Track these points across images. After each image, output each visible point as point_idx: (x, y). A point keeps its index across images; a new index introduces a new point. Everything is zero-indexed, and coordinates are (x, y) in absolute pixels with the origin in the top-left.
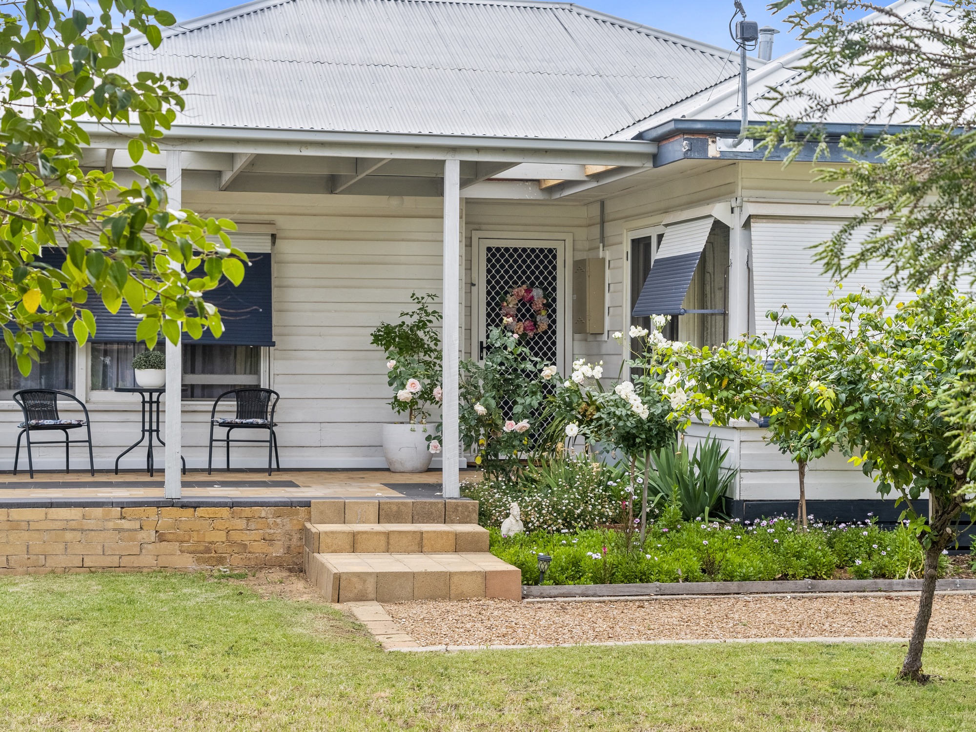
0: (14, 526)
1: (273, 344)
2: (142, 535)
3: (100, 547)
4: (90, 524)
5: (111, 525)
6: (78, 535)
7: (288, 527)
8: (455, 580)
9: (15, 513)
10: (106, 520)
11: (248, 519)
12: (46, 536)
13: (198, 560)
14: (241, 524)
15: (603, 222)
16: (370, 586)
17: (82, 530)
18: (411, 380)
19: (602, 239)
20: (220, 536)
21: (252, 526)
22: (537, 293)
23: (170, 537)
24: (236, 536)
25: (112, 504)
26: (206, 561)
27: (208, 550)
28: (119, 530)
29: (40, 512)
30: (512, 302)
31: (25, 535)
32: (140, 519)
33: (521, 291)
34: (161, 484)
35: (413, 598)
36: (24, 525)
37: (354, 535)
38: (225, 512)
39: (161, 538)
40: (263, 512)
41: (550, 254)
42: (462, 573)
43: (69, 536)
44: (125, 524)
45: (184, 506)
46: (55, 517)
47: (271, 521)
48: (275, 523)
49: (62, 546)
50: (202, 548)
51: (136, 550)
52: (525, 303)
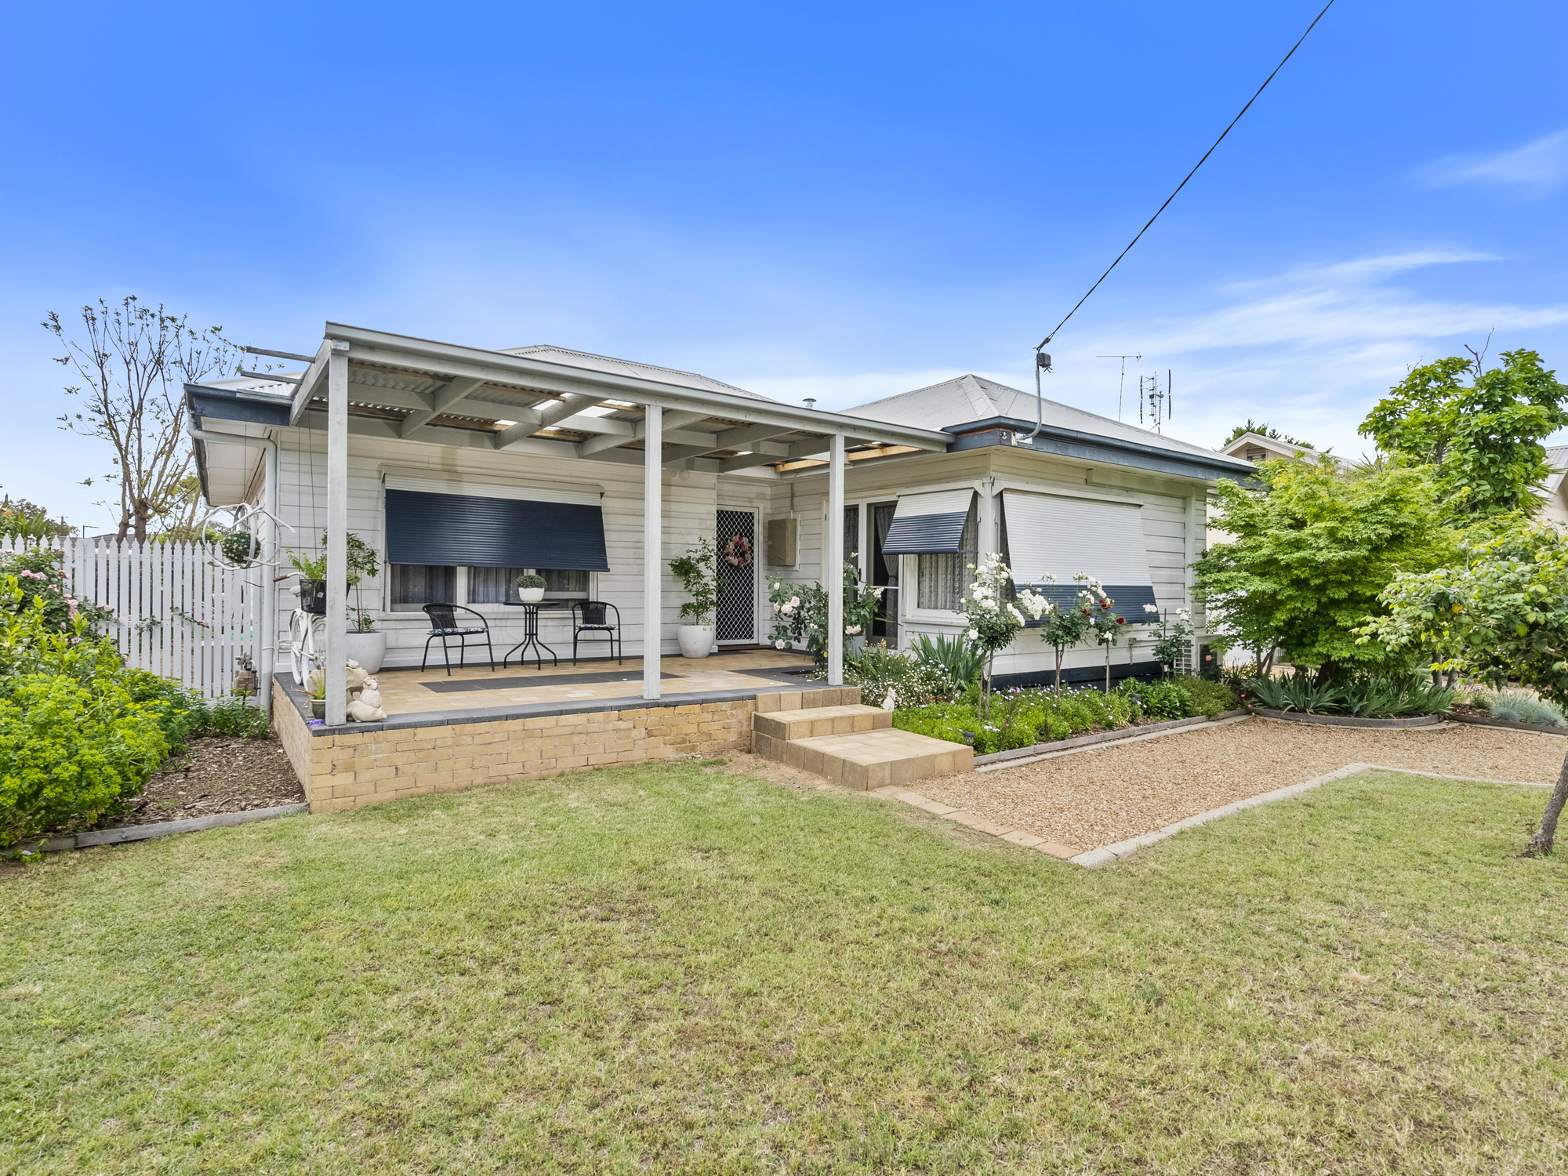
0: (529, 734)
1: (609, 570)
2: (635, 733)
3: (601, 747)
4: (594, 727)
5: (610, 726)
6: (584, 737)
7: (740, 717)
10: (605, 722)
11: (713, 713)
12: (557, 742)
13: (678, 750)
14: (708, 717)
15: (792, 497)
16: (887, 774)
17: (587, 733)
18: (794, 598)
19: (792, 507)
20: (693, 729)
21: (716, 718)
22: (745, 540)
23: (656, 733)
24: (704, 728)
25: (611, 708)
26: (683, 750)
27: (684, 741)
28: (616, 730)
29: (550, 720)
30: (731, 546)
31: (539, 741)
32: (633, 719)
33: (736, 538)
36: (538, 733)
38: (697, 708)
39: (650, 734)
40: (725, 706)
41: (750, 517)
42: (942, 754)
43: (576, 739)
44: (622, 725)
45: (667, 705)
46: (565, 723)
47: (729, 713)
48: (732, 714)
49: (570, 749)
50: (680, 740)
51: (631, 746)
52: (739, 546)
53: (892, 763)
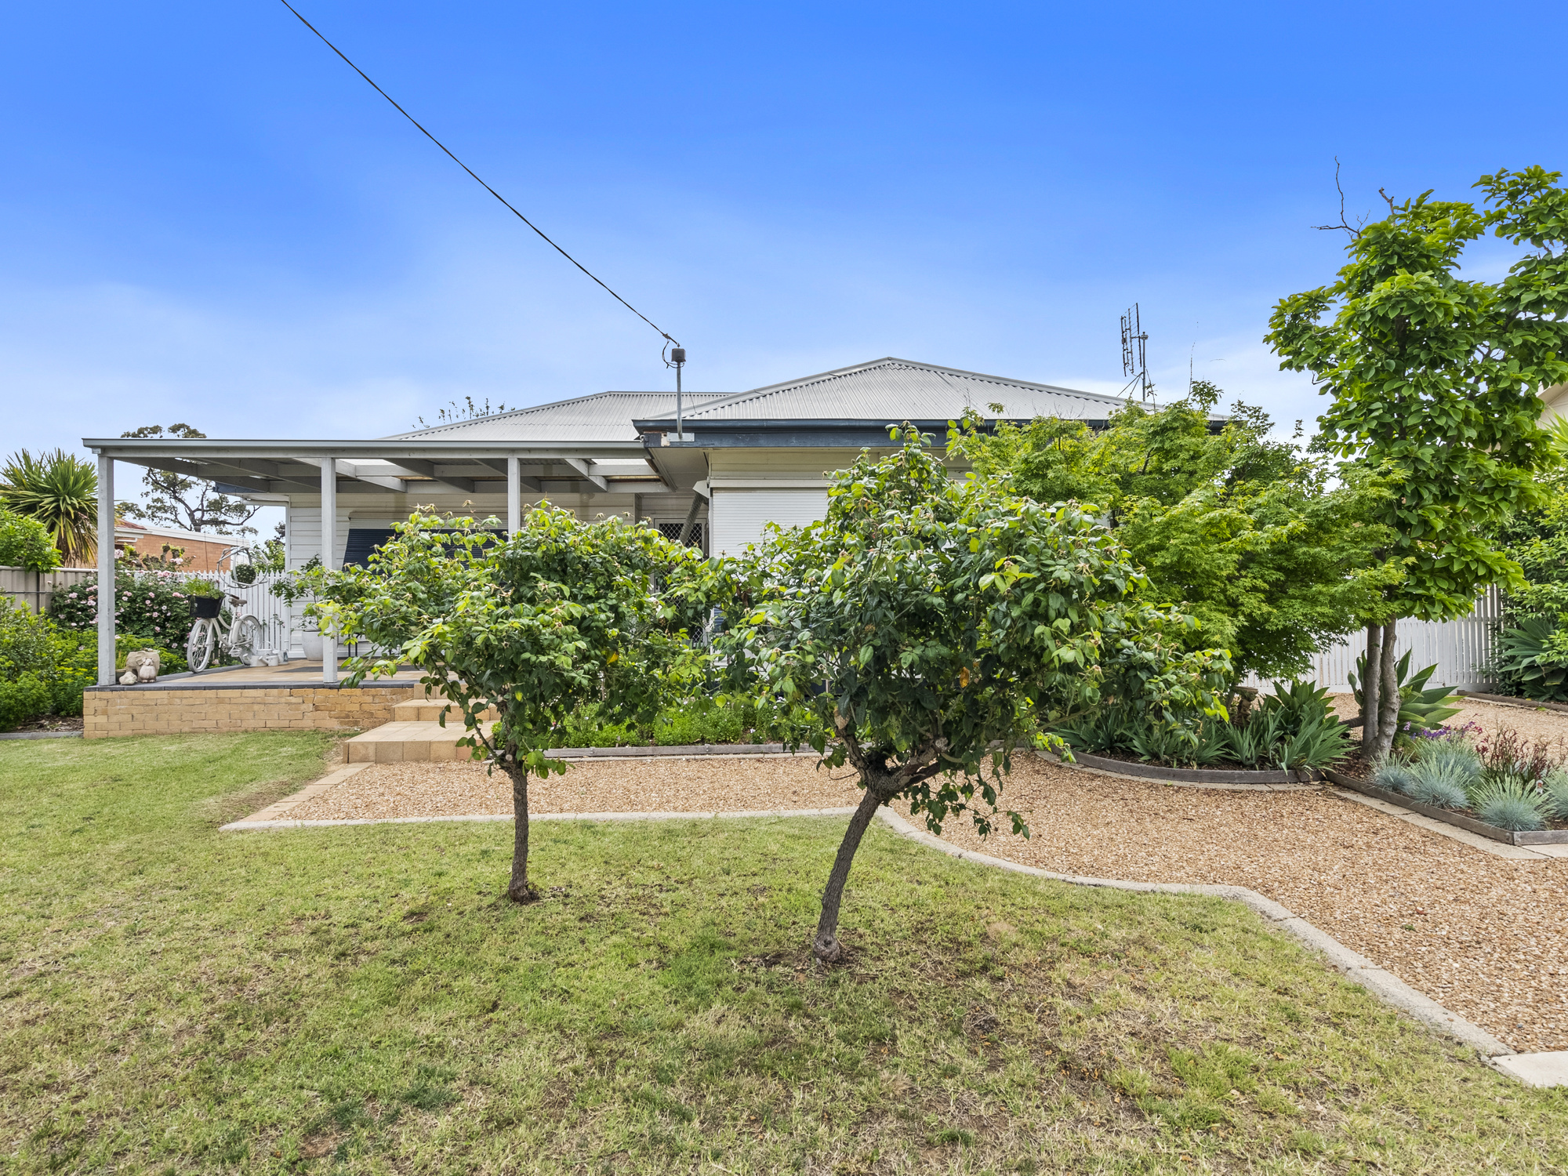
2: (304, 707)
3: (276, 715)
4: (270, 699)
5: (283, 700)
6: (262, 706)
8: (434, 747)
9: (222, 693)
10: (280, 697)
11: (374, 696)
12: (241, 708)
13: (341, 723)
14: (369, 699)
16: (371, 752)
17: (265, 704)
20: (356, 707)
21: (377, 700)
23: (322, 708)
24: (366, 707)
25: (284, 687)
26: (347, 723)
27: (347, 716)
28: (289, 704)
31: (228, 707)
32: (303, 697)
34: (320, 669)
35: (402, 760)
36: (227, 700)
37: (418, 709)
38: (358, 691)
39: (317, 708)
40: (383, 691)
42: (439, 742)
43: (256, 707)
44: (293, 700)
46: (247, 695)
47: (389, 697)
48: (392, 699)
49: (252, 714)
50: (344, 715)
51: (300, 716)
53: (376, 743)
